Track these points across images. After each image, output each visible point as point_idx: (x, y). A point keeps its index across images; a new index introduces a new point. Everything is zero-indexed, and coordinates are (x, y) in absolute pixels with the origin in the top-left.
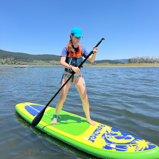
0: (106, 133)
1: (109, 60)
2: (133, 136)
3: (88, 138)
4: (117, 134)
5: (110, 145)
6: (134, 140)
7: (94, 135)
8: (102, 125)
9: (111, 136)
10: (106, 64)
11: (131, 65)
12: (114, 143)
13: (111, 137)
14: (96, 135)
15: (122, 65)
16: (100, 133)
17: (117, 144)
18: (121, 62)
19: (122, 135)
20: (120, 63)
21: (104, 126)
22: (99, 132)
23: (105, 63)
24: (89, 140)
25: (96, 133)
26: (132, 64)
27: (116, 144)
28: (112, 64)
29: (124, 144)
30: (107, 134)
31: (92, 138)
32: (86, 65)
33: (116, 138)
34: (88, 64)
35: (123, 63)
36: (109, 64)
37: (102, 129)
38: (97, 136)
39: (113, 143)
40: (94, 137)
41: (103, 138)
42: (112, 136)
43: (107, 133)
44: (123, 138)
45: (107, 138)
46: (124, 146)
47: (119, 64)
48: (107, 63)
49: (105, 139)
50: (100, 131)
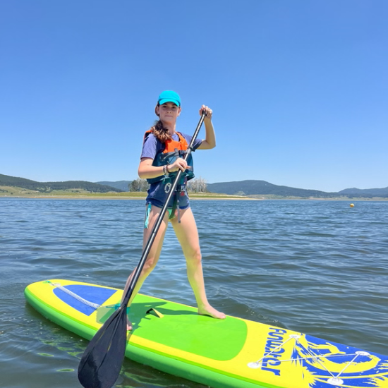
0: (299, 349)
1: (86, 183)
2: (371, 354)
3: (260, 366)
4: (328, 351)
5: (326, 380)
6: (379, 363)
7: (272, 357)
8: (278, 330)
9: (317, 356)
10: (77, 191)
11: (137, 196)
12: (336, 374)
13: (318, 358)
14: (276, 356)
15: (116, 195)
16: (283, 351)
17: (343, 375)
18: (115, 187)
19: (344, 353)
20: (113, 189)
21: (285, 332)
22: (280, 347)
23: (75, 189)
24: (263, 369)
25: (272, 350)
26: (141, 192)
27: (340, 376)
28: (93, 193)
29: (363, 374)
30: (302, 351)
31: (270, 363)
32: (21, 194)
33: (330, 360)
34: (28, 191)
35: (120, 191)
36: (86, 192)
37: (281, 338)
38: (278, 358)
39: (333, 373)
40: (273, 362)
41: (298, 362)
42: (319, 356)
43: (301, 349)
44: (350, 361)
45: (308, 362)
46: (366, 380)
47: (110, 192)
48: (79, 189)
49: (305, 364)
50: (282, 344)
